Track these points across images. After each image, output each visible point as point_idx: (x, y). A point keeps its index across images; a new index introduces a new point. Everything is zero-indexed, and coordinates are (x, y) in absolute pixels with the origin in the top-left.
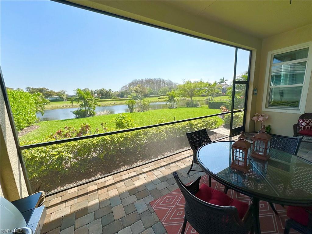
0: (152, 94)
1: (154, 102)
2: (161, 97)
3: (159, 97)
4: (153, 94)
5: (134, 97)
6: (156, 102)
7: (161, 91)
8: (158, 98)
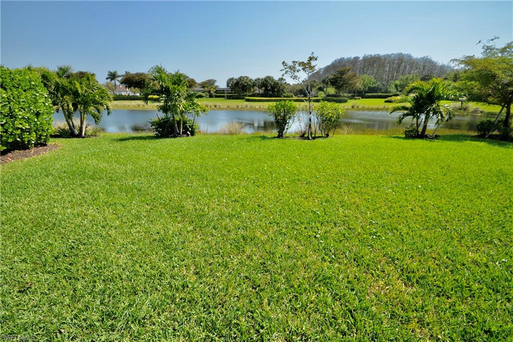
0: (372, 90)
1: (372, 109)
2: (393, 98)
3: (389, 99)
4: (376, 92)
5: (329, 95)
6: (378, 109)
7: (396, 86)
8: (386, 102)
